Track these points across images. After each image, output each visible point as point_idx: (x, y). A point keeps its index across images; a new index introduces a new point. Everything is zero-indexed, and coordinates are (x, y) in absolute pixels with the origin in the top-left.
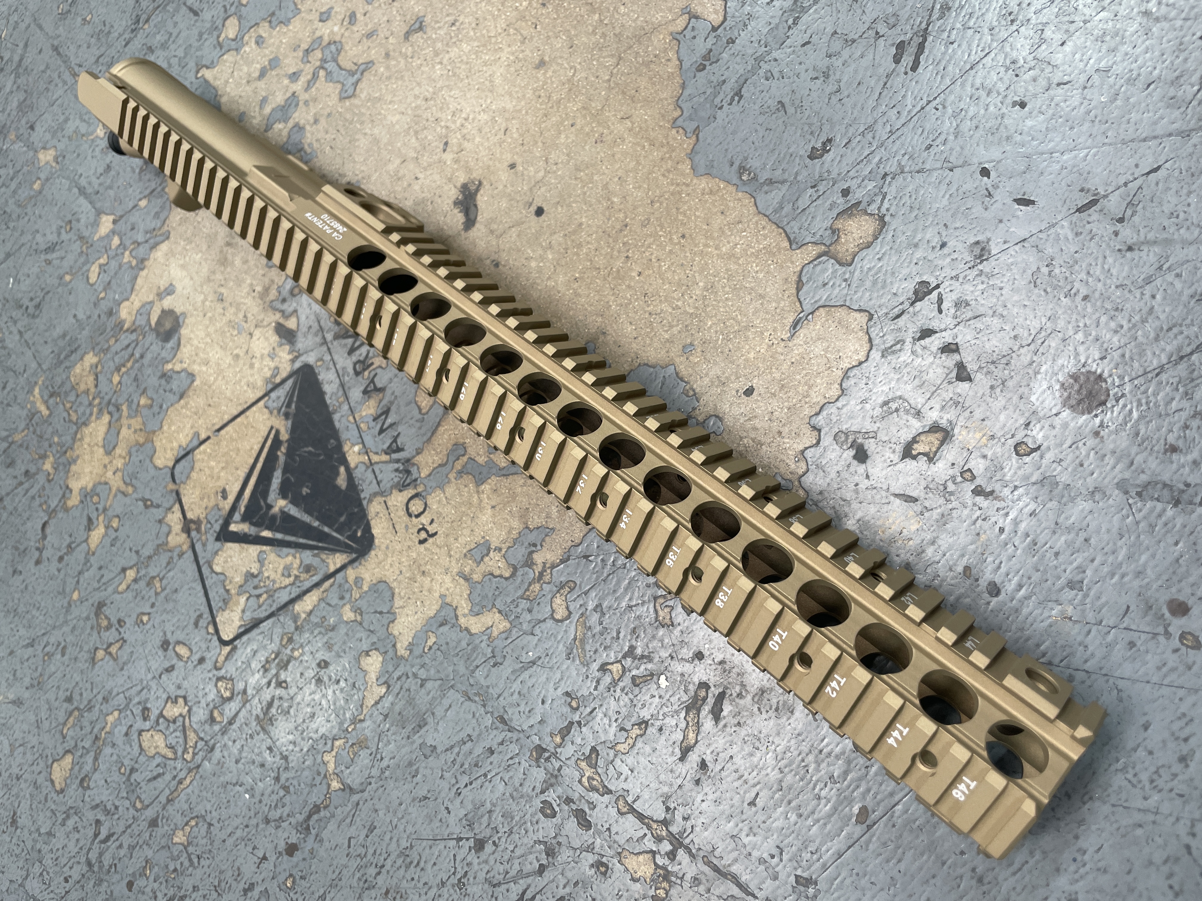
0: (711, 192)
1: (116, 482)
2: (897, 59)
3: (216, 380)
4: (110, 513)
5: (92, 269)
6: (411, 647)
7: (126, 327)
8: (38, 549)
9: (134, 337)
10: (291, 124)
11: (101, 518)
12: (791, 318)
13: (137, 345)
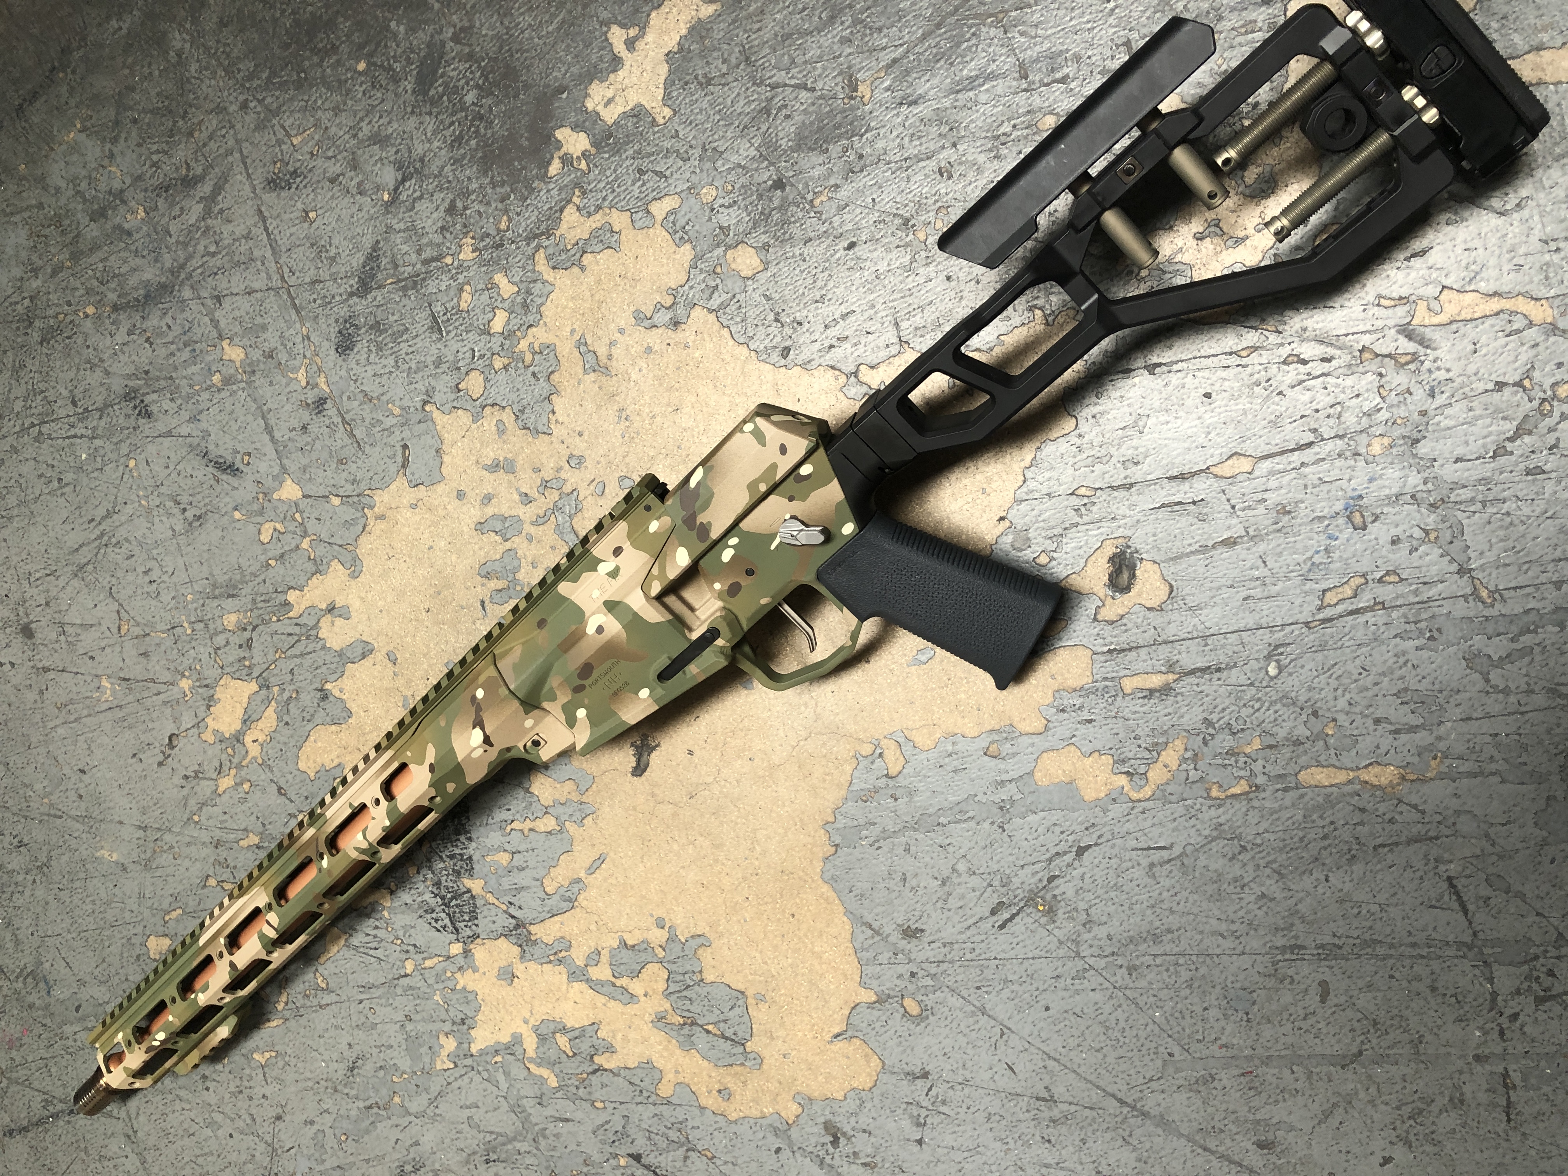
0: (827, 900)
1: (254, 751)
2: (993, 913)
3: (371, 732)
4: (243, 773)
5: (267, 525)
6: (483, 1053)
7: (291, 614)
8: (163, 752)
9: (297, 630)
10: (508, 545)
11: (233, 771)
12: (836, 1030)
13: (299, 641)
